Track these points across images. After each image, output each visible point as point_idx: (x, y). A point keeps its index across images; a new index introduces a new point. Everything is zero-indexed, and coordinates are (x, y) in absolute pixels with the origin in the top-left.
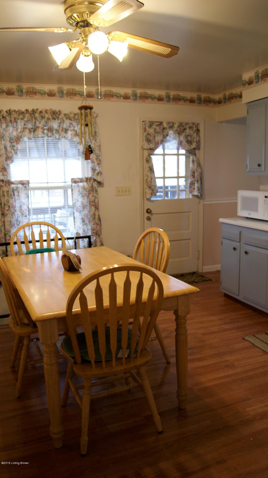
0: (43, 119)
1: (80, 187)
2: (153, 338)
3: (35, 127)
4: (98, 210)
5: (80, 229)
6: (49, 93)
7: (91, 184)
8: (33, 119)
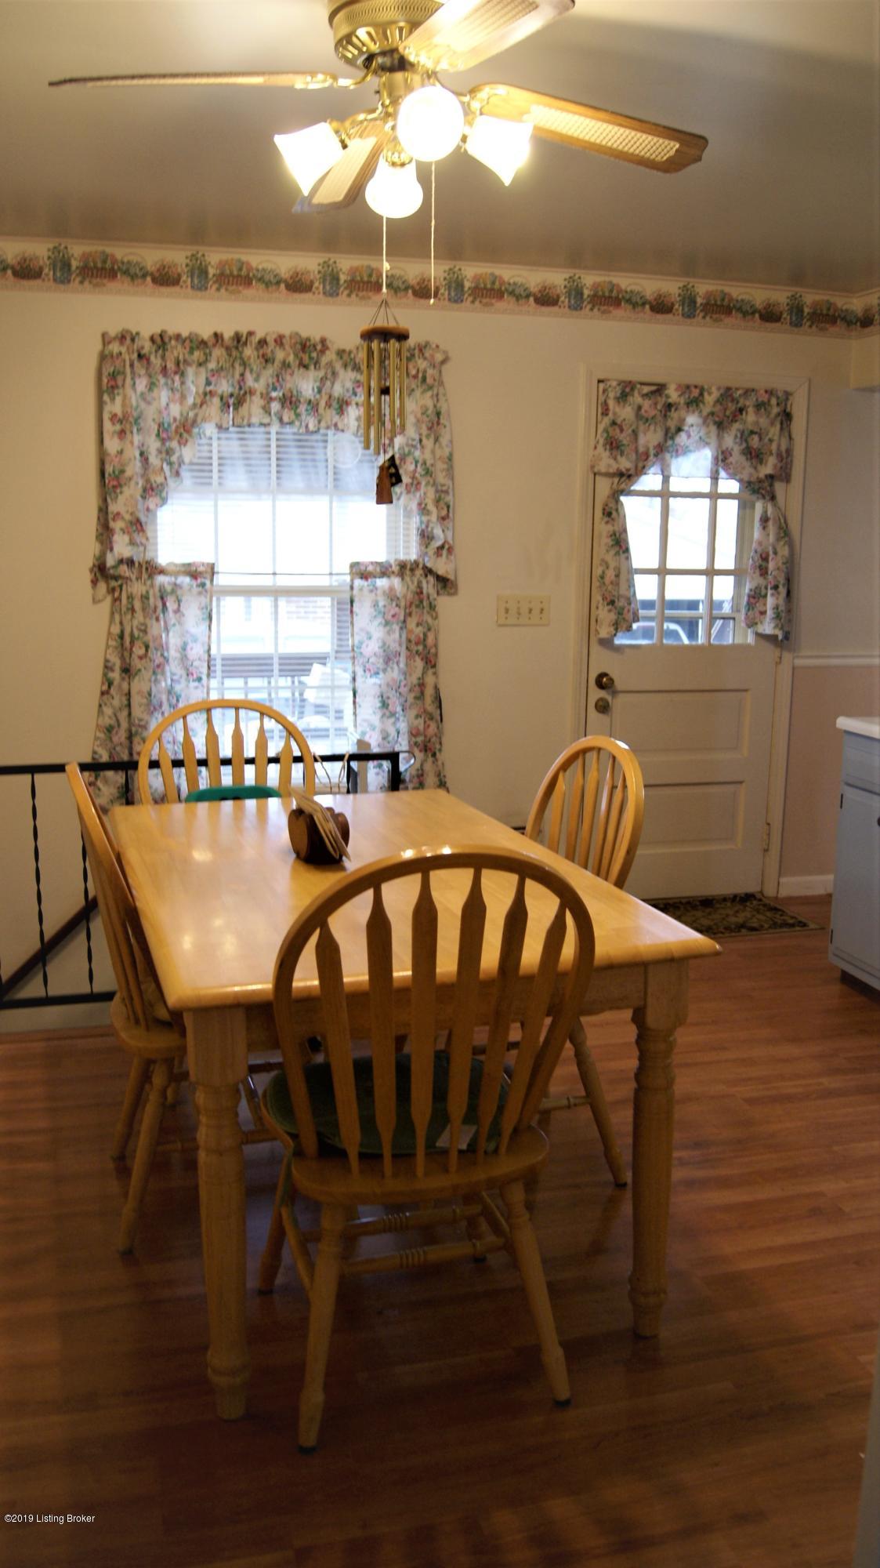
0: (269, 365)
1: (379, 592)
2: (572, 1100)
3: (242, 392)
4: (433, 670)
5: (373, 728)
6: (291, 282)
7: (416, 583)
8: (237, 365)
